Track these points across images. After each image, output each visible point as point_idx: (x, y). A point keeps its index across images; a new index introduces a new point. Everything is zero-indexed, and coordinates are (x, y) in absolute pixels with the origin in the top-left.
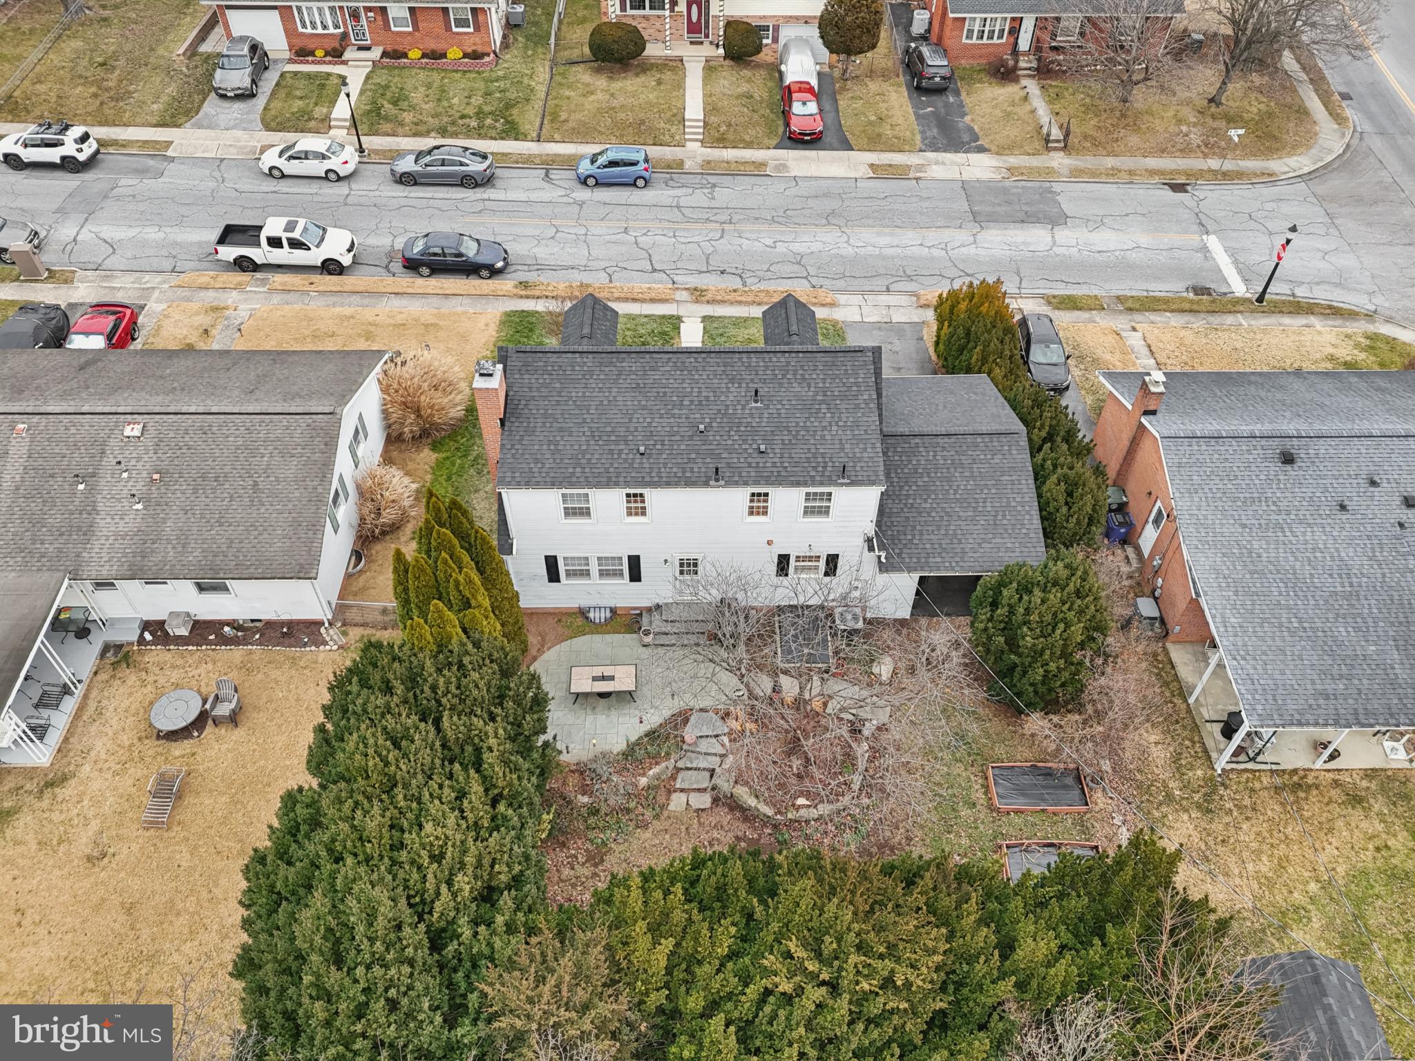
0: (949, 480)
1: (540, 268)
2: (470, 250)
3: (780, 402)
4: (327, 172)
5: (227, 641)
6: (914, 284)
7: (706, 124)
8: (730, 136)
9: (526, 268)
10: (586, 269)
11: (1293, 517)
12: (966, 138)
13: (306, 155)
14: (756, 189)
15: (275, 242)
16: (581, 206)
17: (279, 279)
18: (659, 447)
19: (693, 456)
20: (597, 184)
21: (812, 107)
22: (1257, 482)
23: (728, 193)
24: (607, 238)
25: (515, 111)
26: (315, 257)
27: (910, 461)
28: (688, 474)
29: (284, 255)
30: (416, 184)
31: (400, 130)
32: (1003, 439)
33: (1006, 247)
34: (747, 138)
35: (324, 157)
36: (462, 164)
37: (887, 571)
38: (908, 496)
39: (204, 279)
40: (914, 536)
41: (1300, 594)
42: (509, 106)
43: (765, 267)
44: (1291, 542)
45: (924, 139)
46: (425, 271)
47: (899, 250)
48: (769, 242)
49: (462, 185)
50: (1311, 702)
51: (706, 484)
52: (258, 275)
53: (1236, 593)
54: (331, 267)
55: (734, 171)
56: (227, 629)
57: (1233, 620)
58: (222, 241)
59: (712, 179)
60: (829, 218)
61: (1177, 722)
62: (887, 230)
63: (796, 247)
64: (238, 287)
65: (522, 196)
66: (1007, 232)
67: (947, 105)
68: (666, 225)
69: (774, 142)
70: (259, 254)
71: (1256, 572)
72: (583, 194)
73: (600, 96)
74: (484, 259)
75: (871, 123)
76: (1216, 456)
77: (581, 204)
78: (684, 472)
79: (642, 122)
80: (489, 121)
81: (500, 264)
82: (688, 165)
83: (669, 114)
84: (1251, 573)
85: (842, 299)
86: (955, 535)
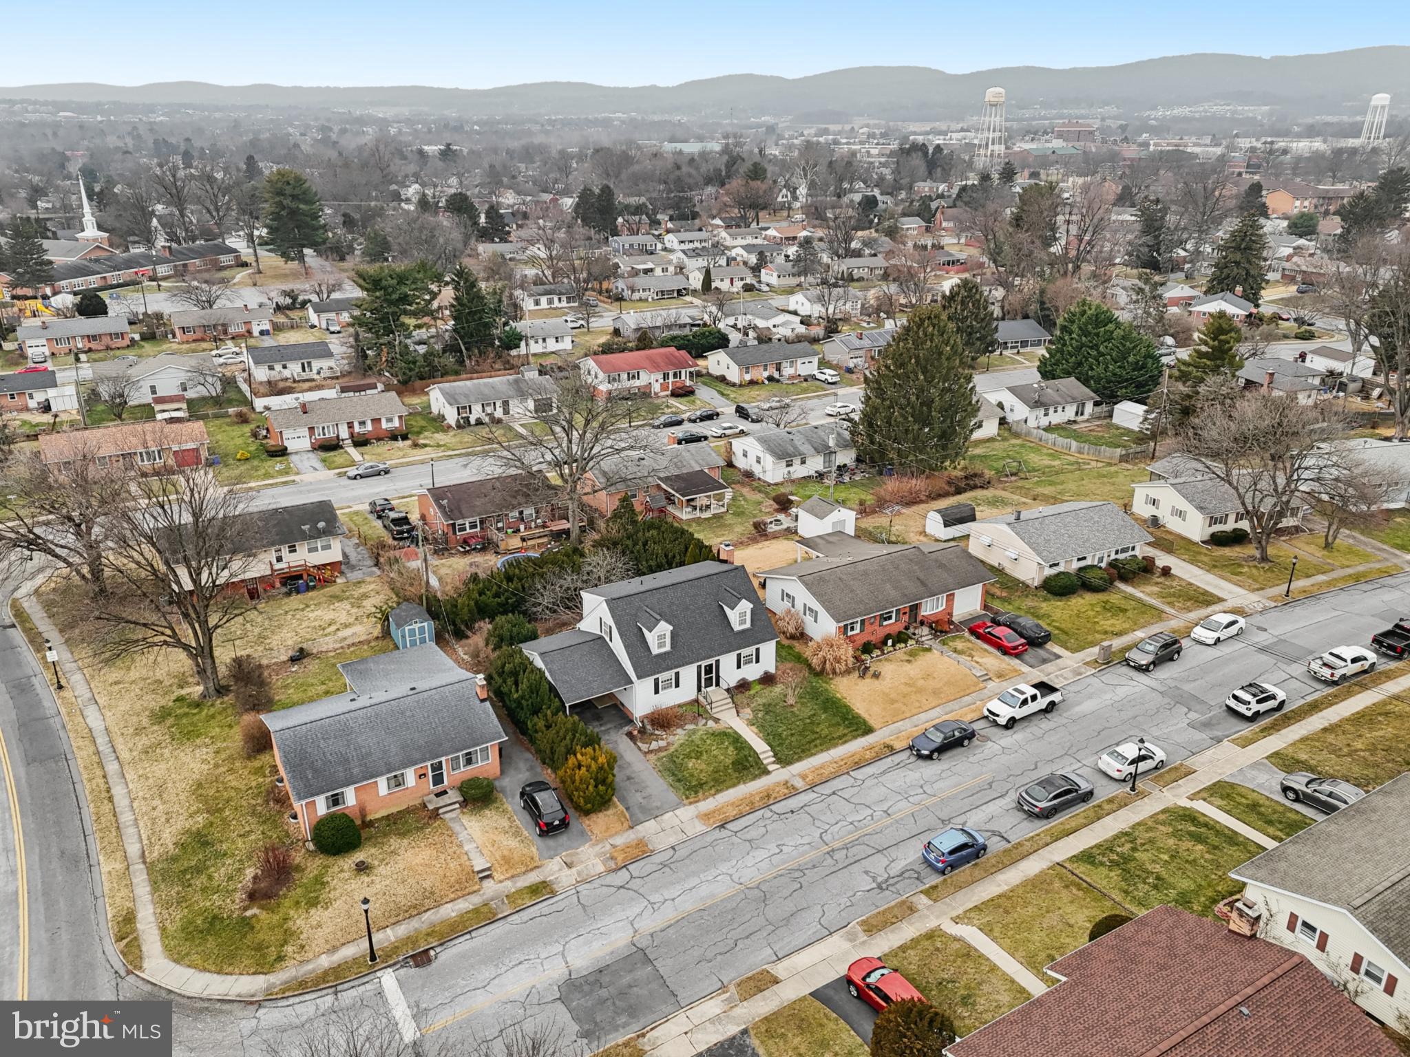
33: (603, 930)
48: (786, 849)
60: (761, 895)
62: (709, 902)
66: (609, 949)
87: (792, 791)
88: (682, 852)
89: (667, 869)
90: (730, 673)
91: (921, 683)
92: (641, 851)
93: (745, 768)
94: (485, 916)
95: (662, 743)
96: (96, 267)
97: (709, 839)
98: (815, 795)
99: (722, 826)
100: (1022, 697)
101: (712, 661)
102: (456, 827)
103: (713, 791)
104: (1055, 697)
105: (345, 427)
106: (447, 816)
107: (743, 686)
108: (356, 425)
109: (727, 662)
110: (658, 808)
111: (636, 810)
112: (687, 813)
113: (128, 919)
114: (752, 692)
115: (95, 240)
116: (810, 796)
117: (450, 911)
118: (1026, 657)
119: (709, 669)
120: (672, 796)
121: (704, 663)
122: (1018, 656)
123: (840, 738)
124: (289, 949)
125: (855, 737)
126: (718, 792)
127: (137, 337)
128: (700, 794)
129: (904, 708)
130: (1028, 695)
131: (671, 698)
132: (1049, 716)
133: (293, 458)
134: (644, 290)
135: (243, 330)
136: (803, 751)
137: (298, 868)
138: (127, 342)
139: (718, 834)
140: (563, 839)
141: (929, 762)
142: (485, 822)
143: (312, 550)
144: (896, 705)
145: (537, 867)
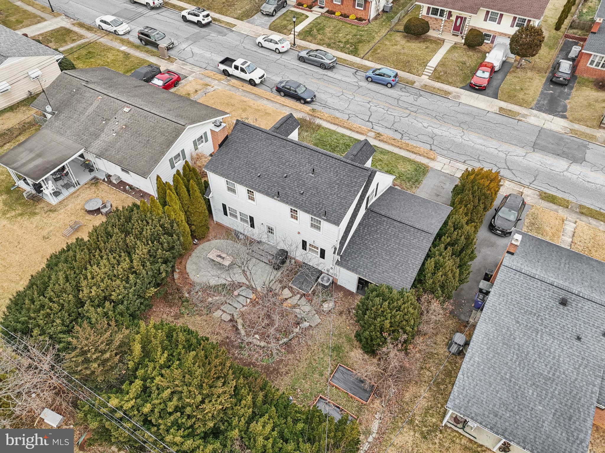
0: (388, 240)
1: (325, 106)
2: (300, 91)
3: (321, 177)
4: (276, 49)
5: (125, 190)
6: (479, 164)
7: (435, 69)
8: (443, 78)
9: (320, 104)
10: (342, 112)
11: (547, 330)
12: (560, 109)
13: (271, 41)
14: (439, 103)
15: (236, 68)
16: (359, 88)
17: (233, 81)
18: (266, 176)
19: (276, 185)
20: (372, 81)
21: (487, 75)
22: (539, 306)
23: (424, 101)
24: (359, 103)
25: (360, 45)
26: (247, 77)
27: (376, 226)
28: (269, 191)
29: (238, 73)
30: (304, 62)
31: (314, 41)
32: (423, 234)
33: (539, 163)
34: (450, 80)
35: (277, 43)
36: (322, 59)
37: (338, 265)
38: (367, 239)
39: (211, 74)
40: (358, 256)
41: (522, 365)
42: (360, 42)
43: (416, 134)
44: (537, 341)
45: (537, 104)
46: (282, 94)
47: (483, 147)
48: (426, 125)
49: (320, 67)
50: (486, 413)
51: (273, 197)
52: (229, 78)
53: (488, 349)
54: (251, 82)
55: (433, 92)
56: (127, 187)
57: (477, 359)
58: (222, 62)
59: (422, 93)
60: (461, 124)
61: (442, 394)
62: (484, 137)
63: (436, 131)
64: (219, 80)
65: (340, 78)
66: (545, 157)
67: (562, 92)
68: (387, 105)
69: (462, 85)
70: (231, 70)
71: (507, 344)
72: (364, 84)
73: (398, 47)
74: (303, 96)
75: (515, 90)
76: (525, 285)
77: (359, 87)
78: (268, 189)
79: (409, 62)
80: (348, 46)
81: (309, 100)
82: (417, 85)
83: (422, 61)
84: (504, 344)
85: (440, 158)
86: (376, 263)
110: (445, 177)
120: (430, 174)
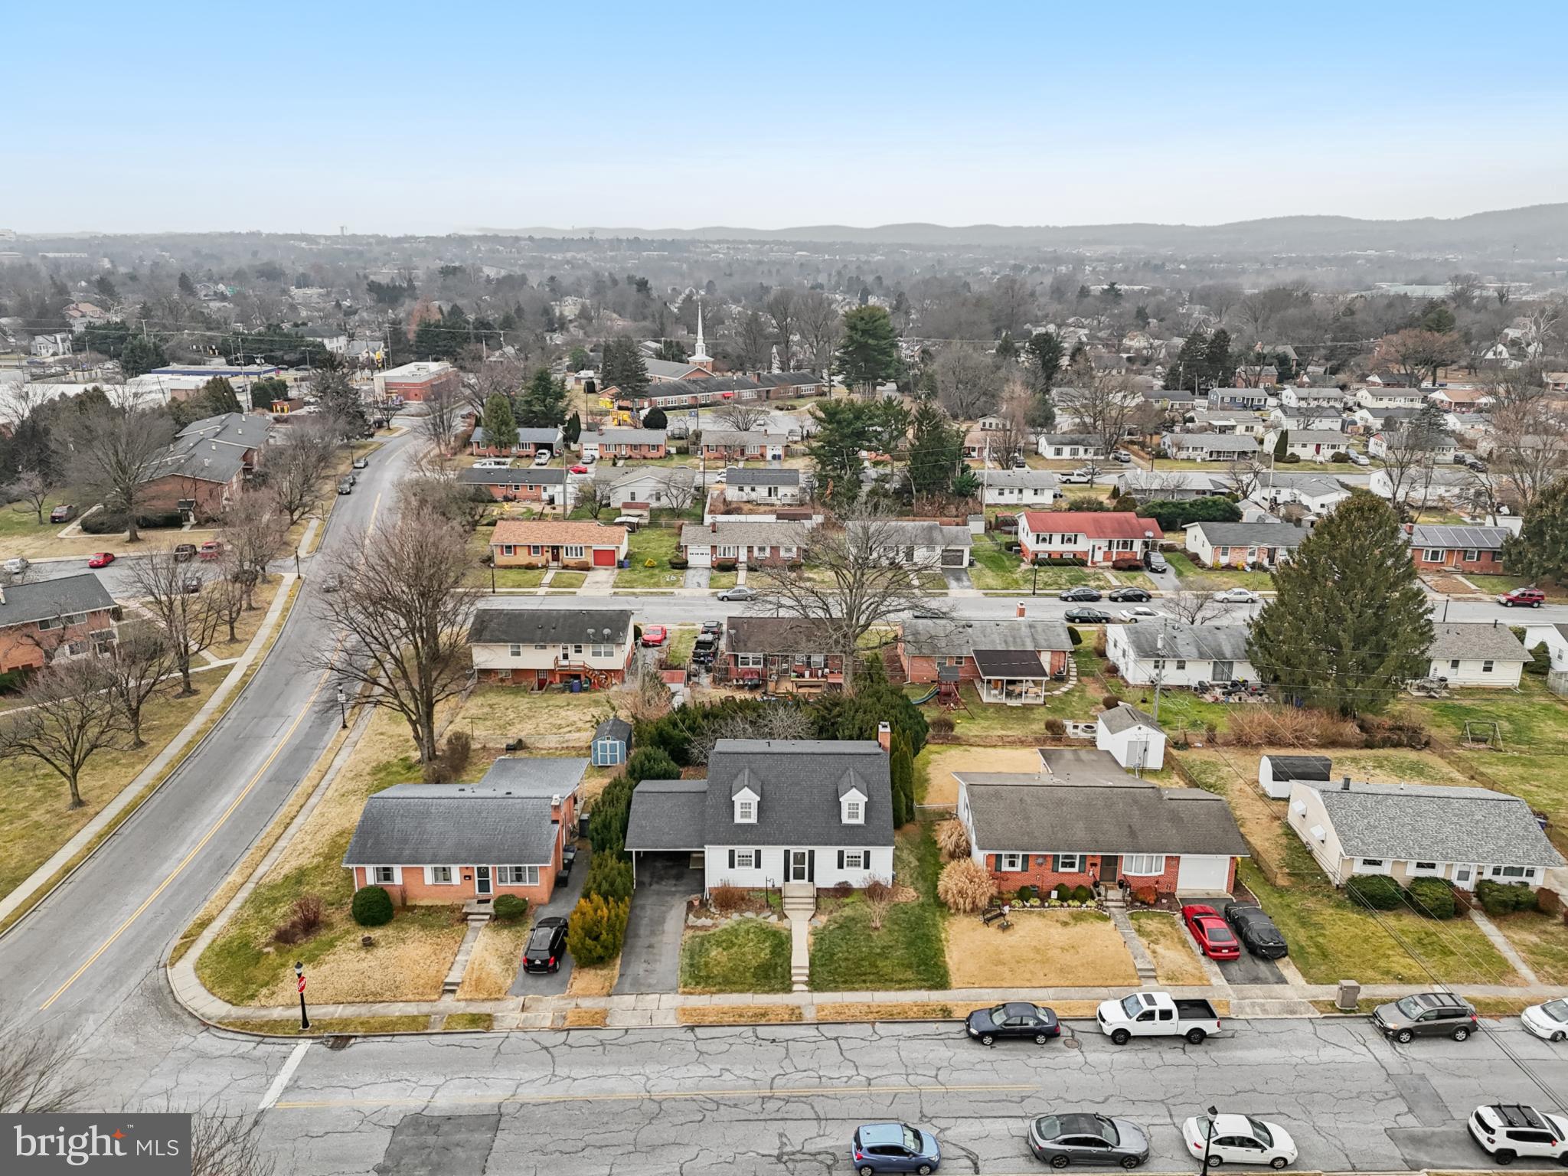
1: (938, 1037)
23: (763, 1146)
24: (885, 1072)
33: (491, 1082)
43: (734, 1047)
48: (727, 1076)
60: (658, 1111)
62: (602, 1097)
63: (701, 1071)
85: (671, 1021)
87: (795, 1018)
88: (630, 1038)
89: (601, 1048)
90: (828, 871)
91: (1055, 953)
92: (598, 1021)
93: (767, 977)
94: (417, 1027)
95: (708, 922)
96: (691, 387)
97: (668, 1035)
98: (816, 1033)
99: (692, 1028)
100: (1147, 1008)
101: (805, 849)
102: (470, 935)
103: (714, 989)
104: (1209, 1026)
105: (745, 550)
106: (474, 924)
107: (844, 890)
108: (756, 549)
109: (825, 857)
110: (650, 986)
111: (628, 980)
112: (672, 1001)
113: (204, 924)
114: (847, 900)
115: (701, 364)
116: (812, 1032)
117: (397, 1010)
118: (1234, 969)
119: (799, 859)
120: (676, 978)
121: (794, 849)
122: (1222, 961)
123: (900, 982)
124: (264, 991)
125: (919, 988)
126: (721, 991)
127: (673, 450)
128: (699, 988)
129: (1008, 974)
130: (1157, 1009)
131: (745, 878)
132: (1189, 1048)
133: (689, 573)
134: (1195, 449)
135: (757, 453)
136: (845, 982)
137: (330, 926)
138: (662, 453)
139: (683, 1035)
140: (543, 982)
141: (978, 1046)
142: (498, 941)
143: (596, 654)
144: (1000, 968)
145: (497, 999)
